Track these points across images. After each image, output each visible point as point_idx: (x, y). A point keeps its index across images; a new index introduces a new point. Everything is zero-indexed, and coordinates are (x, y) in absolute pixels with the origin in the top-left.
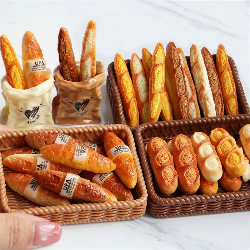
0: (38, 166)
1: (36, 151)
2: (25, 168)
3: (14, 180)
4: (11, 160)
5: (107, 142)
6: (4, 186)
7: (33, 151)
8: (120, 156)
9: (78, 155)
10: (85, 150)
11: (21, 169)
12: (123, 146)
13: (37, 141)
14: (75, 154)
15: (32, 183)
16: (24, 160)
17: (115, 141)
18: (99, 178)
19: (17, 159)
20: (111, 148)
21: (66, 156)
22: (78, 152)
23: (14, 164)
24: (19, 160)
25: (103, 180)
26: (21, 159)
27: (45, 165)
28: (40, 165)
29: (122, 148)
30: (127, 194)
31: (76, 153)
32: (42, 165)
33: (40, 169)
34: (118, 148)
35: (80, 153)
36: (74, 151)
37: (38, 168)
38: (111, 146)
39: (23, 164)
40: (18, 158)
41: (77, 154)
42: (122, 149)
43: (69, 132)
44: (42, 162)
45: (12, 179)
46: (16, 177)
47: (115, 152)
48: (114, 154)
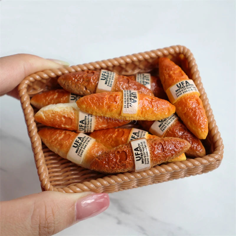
0: (80, 122)
1: (75, 96)
2: (65, 124)
3: (52, 141)
4: (45, 116)
5: (165, 76)
6: (39, 148)
7: (71, 96)
8: (184, 98)
9: (128, 107)
10: (135, 99)
11: (60, 125)
12: (186, 82)
13: (73, 86)
14: (124, 106)
15: (76, 146)
16: (61, 115)
17: (174, 74)
18: (160, 128)
19: (53, 115)
20: (170, 85)
21: (112, 110)
22: (126, 103)
23: (50, 121)
24: (55, 116)
25: (164, 131)
26: (58, 115)
27: (90, 120)
28: (83, 121)
29: (185, 85)
30: (196, 147)
31: (124, 104)
32: (86, 120)
33: (83, 125)
34: (181, 86)
35: (129, 105)
36: (122, 102)
37: (81, 124)
38: (170, 82)
39: (61, 120)
40: (53, 113)
41: (126, 106)
42: (186, 87)
43: (113, 64)
44: (86, 117)
45: (50, 139)
46: (54, 138)
47: (176, 91)
48: (176, 94)
